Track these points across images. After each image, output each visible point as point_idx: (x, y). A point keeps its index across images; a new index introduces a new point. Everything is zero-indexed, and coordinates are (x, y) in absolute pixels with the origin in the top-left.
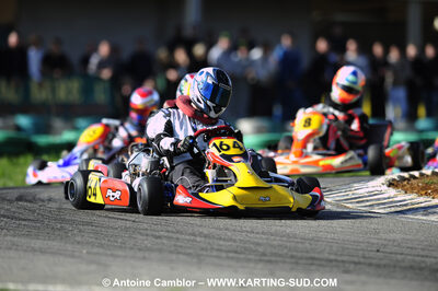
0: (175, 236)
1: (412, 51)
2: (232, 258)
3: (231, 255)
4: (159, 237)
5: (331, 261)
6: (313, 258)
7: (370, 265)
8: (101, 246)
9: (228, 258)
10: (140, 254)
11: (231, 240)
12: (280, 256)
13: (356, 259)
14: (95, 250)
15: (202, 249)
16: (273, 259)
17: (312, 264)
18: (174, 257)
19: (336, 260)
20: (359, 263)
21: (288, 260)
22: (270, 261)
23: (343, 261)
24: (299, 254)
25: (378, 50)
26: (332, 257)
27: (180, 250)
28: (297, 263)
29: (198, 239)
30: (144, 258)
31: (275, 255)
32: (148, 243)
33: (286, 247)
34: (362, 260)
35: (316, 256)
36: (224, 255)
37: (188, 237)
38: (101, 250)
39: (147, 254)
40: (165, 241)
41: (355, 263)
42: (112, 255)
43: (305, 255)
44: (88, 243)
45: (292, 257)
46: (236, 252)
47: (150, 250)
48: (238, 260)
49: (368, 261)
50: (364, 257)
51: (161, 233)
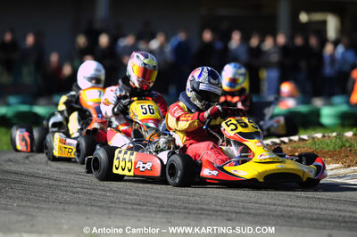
1: (281, 39)
2: (137, 209)
3: (135, 207)
4: (77, 193)
5: (217, 211)
6: (203, 209)
7: (249, 214)
8: (29, 200)
9: (133, 209)
10: (60, 207)
11: (135, 194)
12: (175, 207)
13: (237, 210)
14: (24, 203)
15: (112, 202)
16: (170, 210)
17: (201, 214)
18: (89, 208)
19: (221, 211)
20: (240, 213)
21: (182, 211)
22: (167, 212)
23: (226, 211)
24: (191, 206)
26: (218, 208)
27: (93, 203)
28: (189, 213)
29: (108, 194)
30: (64, 210)
31: (172, 206)
32: (67, 197)
33: (180, 200)
34: (242, 210)
35: (205, 207)
36: (129, 207)
37: (100, 193)
38: (29, 204)
39: (66, 207)
40: (81, 196)
41: (236, 213)
42: (38, 208)
43: (196, 206)
44: (18, 198)
45: (185, 208)
46: (139, 205)
47: (69, 203)
48: (141, 211)
49: (247, 211)
50: (243, 208)
51: (78, 189)
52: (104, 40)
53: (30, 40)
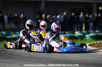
0: (39, 58)
8: (22, 61)
15: (46, 61)
25: (87, 16)
27: (40, 61)
33: (65, 60)
37: (42, 59)
40: (37, 60)
43: (69, 62)
44: (19, 60)
46: (53, 62)
47: (33, 62)
51: (36, 58)
52: (43, 16)
53: (22, 16)
